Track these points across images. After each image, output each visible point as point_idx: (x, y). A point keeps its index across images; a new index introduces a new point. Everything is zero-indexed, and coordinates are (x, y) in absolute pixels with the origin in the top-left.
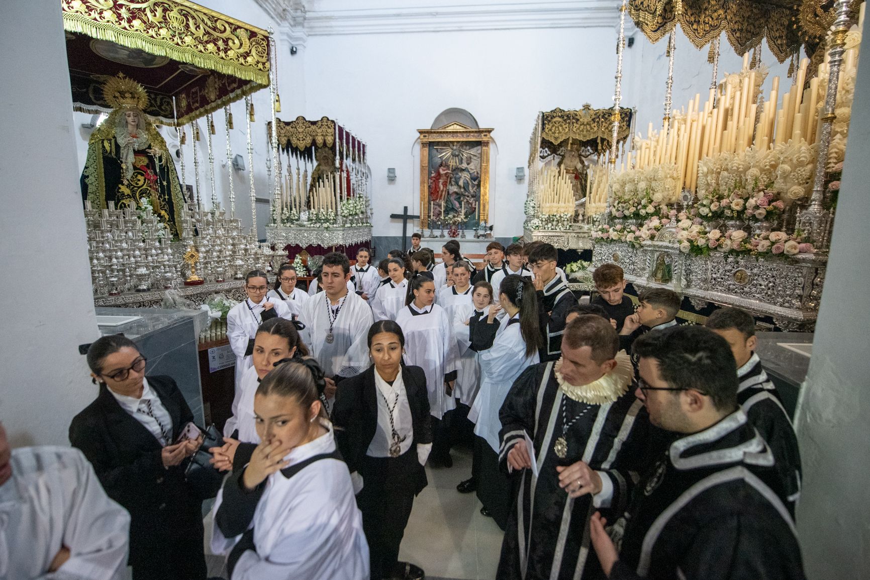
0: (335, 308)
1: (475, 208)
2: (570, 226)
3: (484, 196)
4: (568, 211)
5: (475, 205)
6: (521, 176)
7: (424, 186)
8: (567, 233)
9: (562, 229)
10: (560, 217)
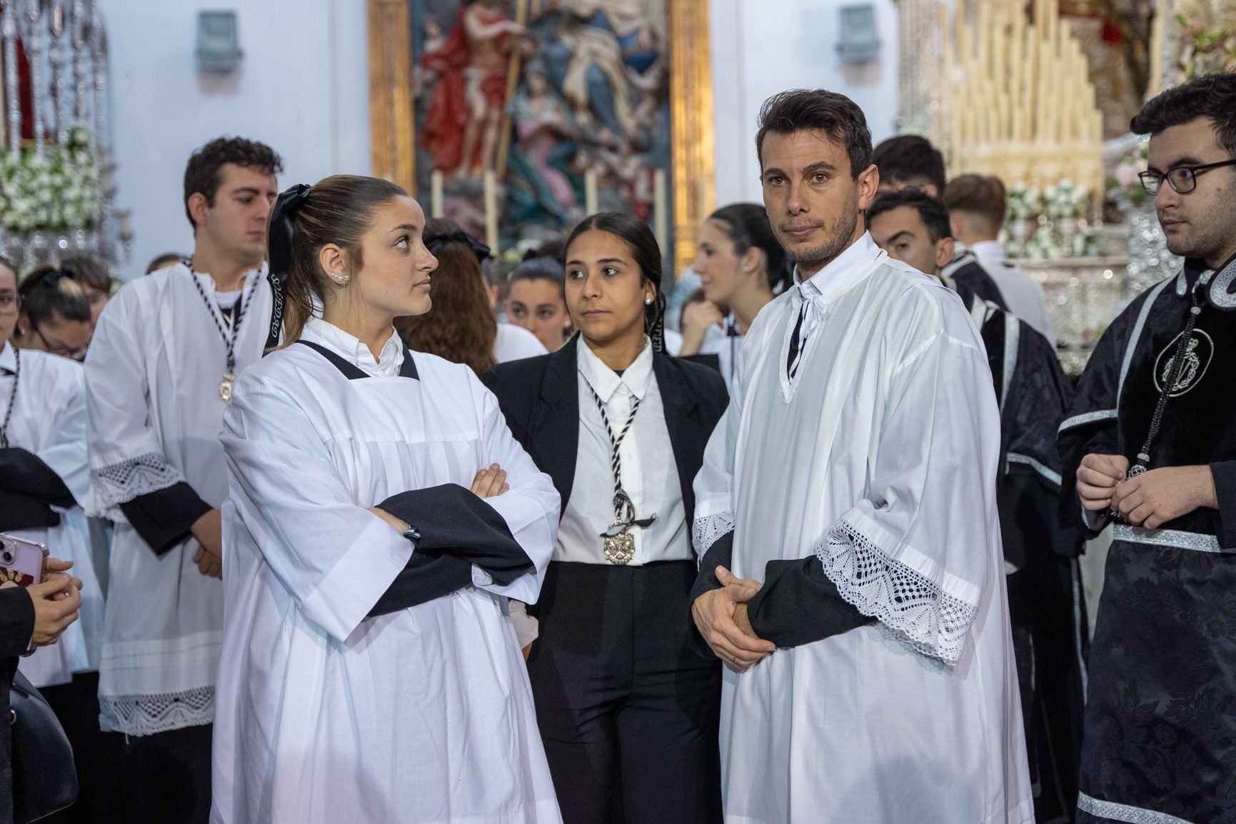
0: (229, 299)
1: (650, 207)
2: (1089, 240)
3: (689, 144)
4: (1074, 176)
5: (651, 189)
6: (862, 48)
7: (390, 102)
8: (1075, 269)
9: (1055, 254)
10: (1044, 201)
